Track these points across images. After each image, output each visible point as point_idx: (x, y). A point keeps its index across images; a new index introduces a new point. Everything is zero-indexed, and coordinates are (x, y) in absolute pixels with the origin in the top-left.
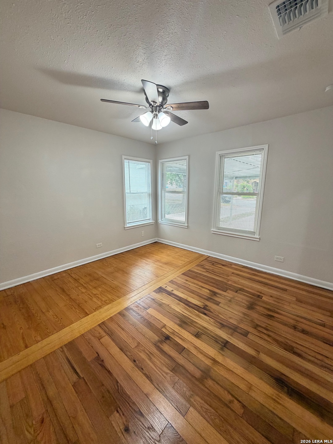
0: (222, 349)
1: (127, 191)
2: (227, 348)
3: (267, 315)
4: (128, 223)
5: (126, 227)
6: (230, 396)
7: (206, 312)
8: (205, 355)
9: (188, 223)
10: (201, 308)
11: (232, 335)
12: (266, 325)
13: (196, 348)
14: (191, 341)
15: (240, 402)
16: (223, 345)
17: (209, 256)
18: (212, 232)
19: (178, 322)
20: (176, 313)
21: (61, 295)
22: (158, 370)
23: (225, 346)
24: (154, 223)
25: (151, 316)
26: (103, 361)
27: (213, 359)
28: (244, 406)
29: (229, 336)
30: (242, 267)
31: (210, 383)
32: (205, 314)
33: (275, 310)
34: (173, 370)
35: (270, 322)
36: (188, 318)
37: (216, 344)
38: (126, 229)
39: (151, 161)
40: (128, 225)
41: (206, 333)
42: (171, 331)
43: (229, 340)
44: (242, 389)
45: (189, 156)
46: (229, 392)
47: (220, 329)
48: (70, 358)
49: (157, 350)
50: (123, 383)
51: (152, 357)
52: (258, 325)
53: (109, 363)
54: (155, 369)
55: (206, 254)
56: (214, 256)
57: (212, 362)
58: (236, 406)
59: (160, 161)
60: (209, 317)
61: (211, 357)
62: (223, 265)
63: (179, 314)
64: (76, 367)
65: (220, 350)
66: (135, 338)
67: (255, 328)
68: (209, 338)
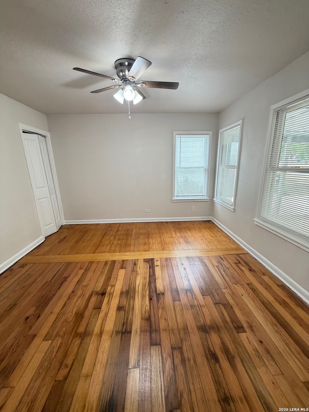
0: (117, 333)
1: (177, 165)
2: (121, 336)
3: (211, 352)
4: (176, 196)
5: (173, 199)
6: (71, 362)
7: (155, 298)
8: (102, 324)
9: (235, 206)
10: (156, 292)
11: (141, 331)
12: (191, 357)
13: (106, 315)
14: (110, 308)
15: (69, 373)
16: (124, 331)
17: (248, 253)
18: (255, 223)
19: (124, 290)
20: (133, 284)
21: (100, 237)
22: (72, 306)
23: (123, 333)
24: (208, 200)
25: (117, 274)
26: (66, 280)
27: (102, 332)
28: (66, 378)
29: (138, 330)
30: (278, 285)
31: (77, 341)
32: (151, 299)
33: (233, 357)
34: (77, 314)
35: (201, 360)
36: (134, 292)
37: (120, 325)
38: (173, 201)
39: (211, 133)
40: (176, 198)
41: (127, 313)
42: (112, 291)
43: (133, 333)
44: (82, 369)
45: (243, 120)
46: (74, 360)
47: (142, 319)
48: (61, 269)
49: (89, 296)
50: (55, 298)
51: (81, 297)
52: (180, 349)
53: (65, 284)
54: (72, 305)
55: (246, 249)
56: (254, 256)
57: (99, 332)
58: (63, 372)
59: (221, 131)
60: (150, 303)
61: (102, 329)
62: (251, 270)
63: (134, 286)
64: (56, 275)
65: (116, 331)
66: (91, 281)
67: (173, 348)
68: (124, 316)
